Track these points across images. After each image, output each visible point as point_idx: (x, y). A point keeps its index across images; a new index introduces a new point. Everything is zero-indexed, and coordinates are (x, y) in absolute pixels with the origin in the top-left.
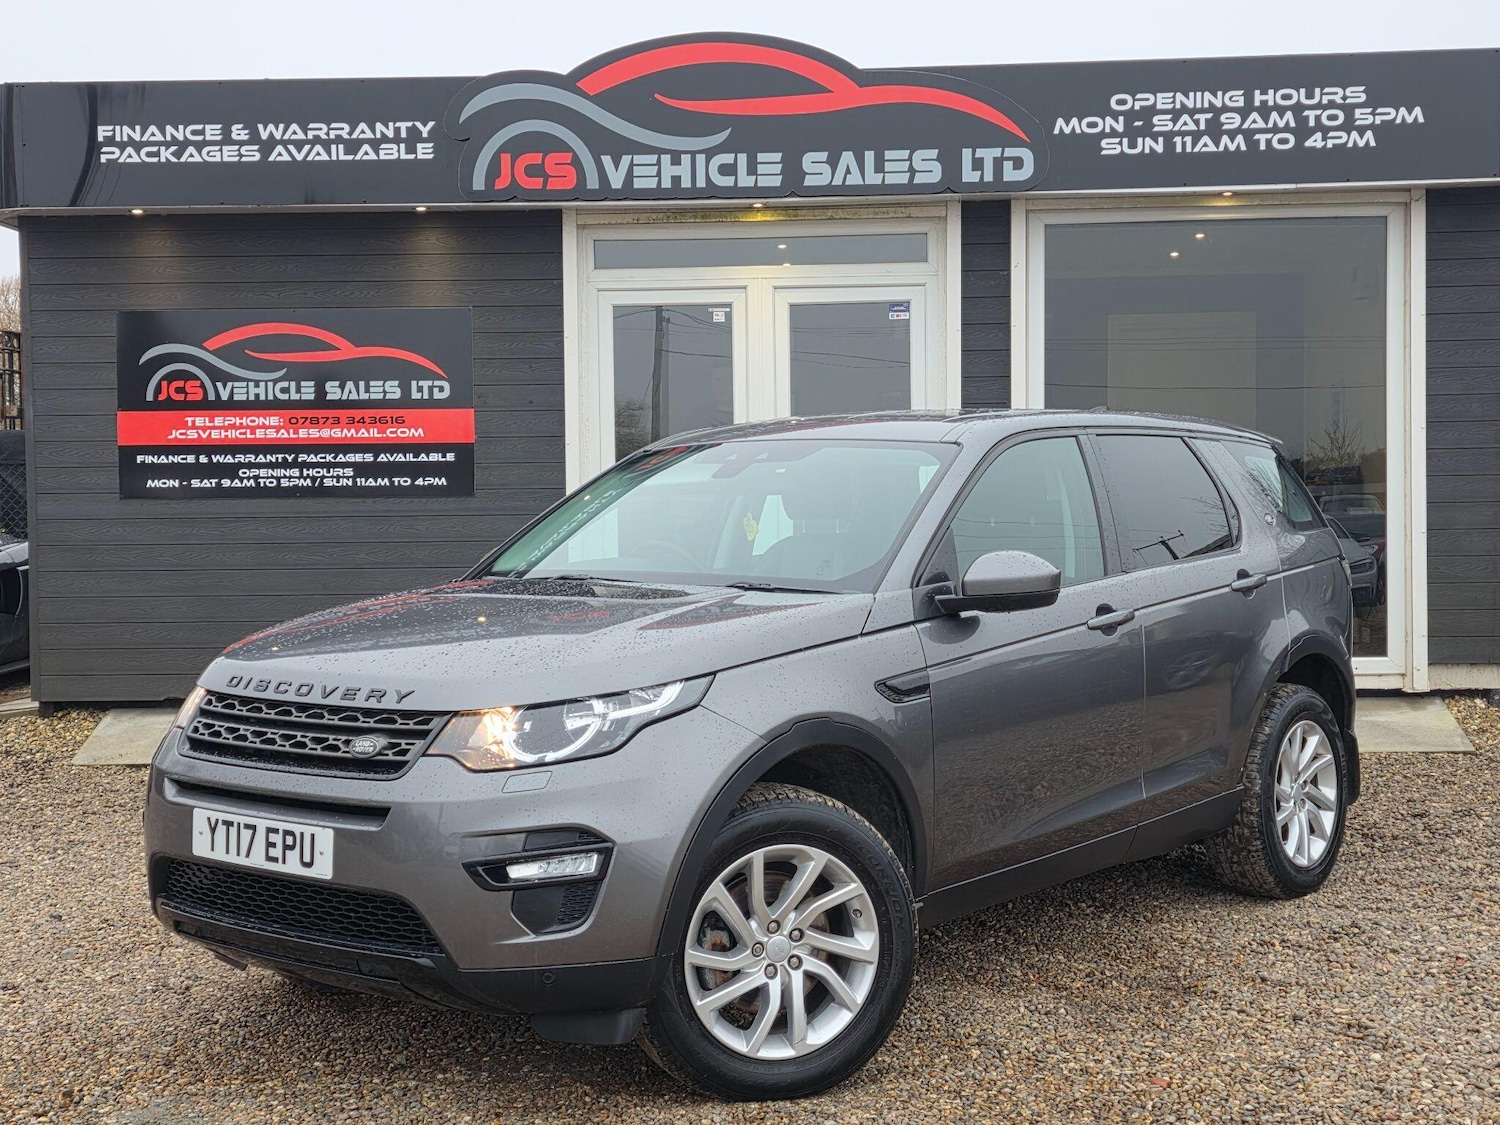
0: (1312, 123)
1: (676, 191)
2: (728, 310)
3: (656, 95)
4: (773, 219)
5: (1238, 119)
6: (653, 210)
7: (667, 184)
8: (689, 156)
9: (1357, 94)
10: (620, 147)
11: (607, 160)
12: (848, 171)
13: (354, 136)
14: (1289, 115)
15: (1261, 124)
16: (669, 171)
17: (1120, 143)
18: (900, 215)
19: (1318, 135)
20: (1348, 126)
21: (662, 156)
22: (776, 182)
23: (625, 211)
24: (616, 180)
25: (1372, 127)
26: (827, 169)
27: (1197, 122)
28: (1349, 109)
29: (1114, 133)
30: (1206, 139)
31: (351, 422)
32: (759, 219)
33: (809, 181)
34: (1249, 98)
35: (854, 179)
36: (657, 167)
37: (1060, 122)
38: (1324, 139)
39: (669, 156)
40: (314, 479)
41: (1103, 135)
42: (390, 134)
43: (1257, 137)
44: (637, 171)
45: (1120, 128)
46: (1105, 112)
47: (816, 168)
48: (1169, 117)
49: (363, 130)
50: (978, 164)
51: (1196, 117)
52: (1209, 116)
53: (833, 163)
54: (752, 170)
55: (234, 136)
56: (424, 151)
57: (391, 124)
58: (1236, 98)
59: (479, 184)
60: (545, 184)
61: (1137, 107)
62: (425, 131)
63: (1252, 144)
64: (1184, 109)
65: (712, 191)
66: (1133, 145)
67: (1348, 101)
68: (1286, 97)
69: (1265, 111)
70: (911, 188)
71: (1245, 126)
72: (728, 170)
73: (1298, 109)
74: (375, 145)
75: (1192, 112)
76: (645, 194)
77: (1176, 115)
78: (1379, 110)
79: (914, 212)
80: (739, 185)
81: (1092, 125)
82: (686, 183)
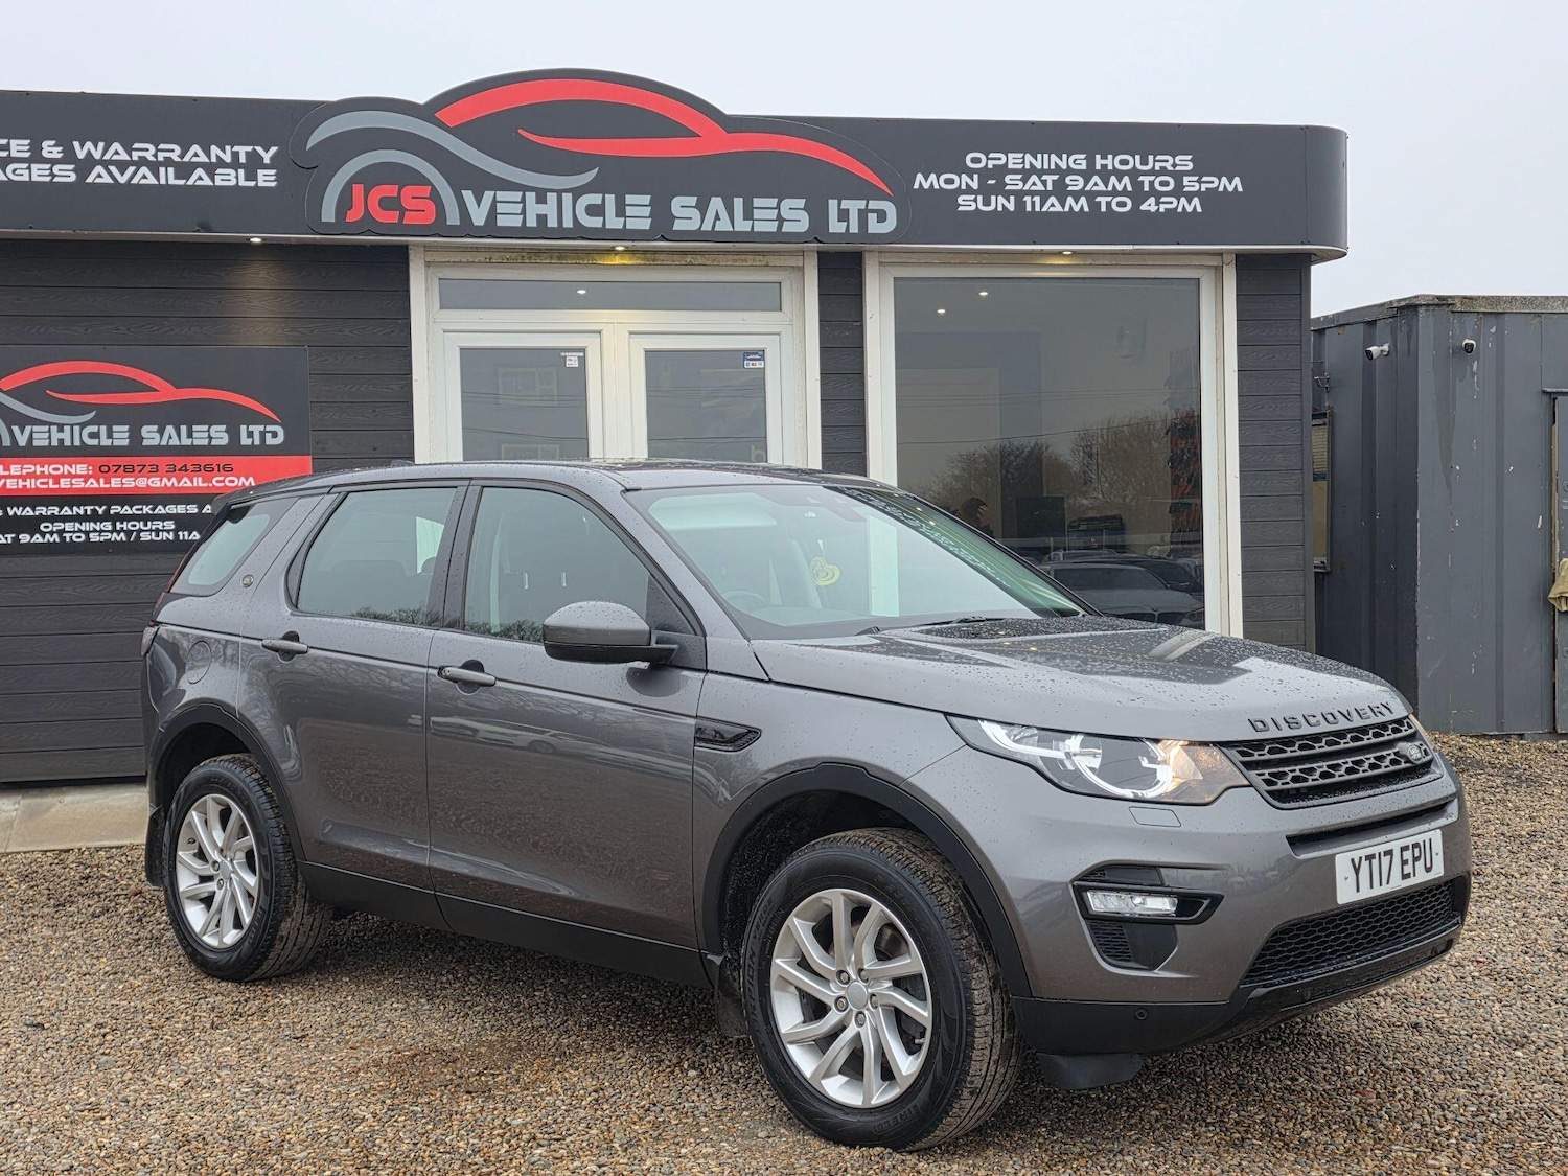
0: (1146, 189)
1: (542, 230)
2: (582, 354)
3: (520, 131)
4: (631, 263)
5: (1081, 181)
6: (507, 249)
7: (532, 222)
8: (555, 194)
9: (1185, 162)
10: (484, 183)
11: (468, 195)
12: (717, 217)
13: (186, 159)
14: (1126, 179)
15: (1101, 187)
16: (534, 209)
17: (975, 200)
18: (758, 264)
19: (1152, 200)
20: (1178, 192)
21: (527, 193)
22: (645, 225)
23: (476, 249)
24: (479, 217)
25: (1198, 193)
26: (696, 214)
27: (1044, 183)
28: (1178, 176)
29: (969, 190)
30: (1052, 199)
31: (172, 471)
32: (617, 262)
33: (678, 226)
34: (1091, 162)
35: (724, 225)
36: (521, 205)
37: (920, 177)
38: (1158, 203)
39: (534, 194)
40: (129, 533)
41: (959, 191)
42: (227, 158)
43: (1098, 199)
44: (500, 208)
45: (975, 185)
46: (962, 169)
47: (685, 213)
48: (1020, 176)
49: (196, 153)
50: (844, 215)
51: (1044, 177)
52: (1056, 177)
53: (702, 207)
54: (620, 212)
55: (45, 153)
56: (266, 179)
57: (228, 148)
58: (1079, 161)
59: (328, 214)
60: (402, 217)
61: (990, 166)
62: (267, 157)
63: (1095, 206)
64: (1033, 170)
65: (580, 232)
66: (987, 203)
67: (1178, 168)
68: (1124, 162)
69: (1105, 175)
70: (779, 236)
71: (1087, 188)
72: (596, 211)
73: (1134, 174)
74: (210, 169)
75: (1040, 173)
76: (509, 233)
77: (1026, 174)
78: (1204, 179)
79: (773, 260)
80: (607, 227)
81: (950, 181)
82: (552, 223)
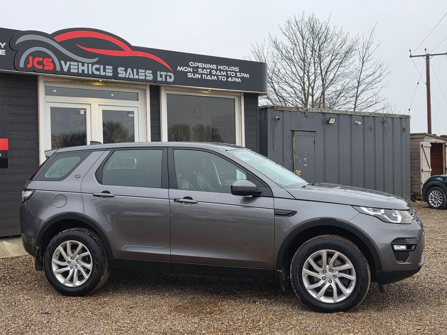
0: (229, 75)
1: (83, 74)
2: (85, 110)
3: (77, 45)
5: (215, 72)
7: (80, 72)
8: (87, 64)
9: (237, 69)
10: (67, 59)
11: (63, 62)
12: (130, 74)
14: (225, 72)
15: (219, 74)
16: (81, 68)
17: (192, 75)
18: (134, 87)
19: (230, 78)
20: (236, 77)
21: (79, 63)
22: (111, 75)
24: (66, 69)
25: (240, 77)
26: (124, 72)
27: (207, 71)
28: (236, 72)
29: (190, 72)
30: (209, 76)
32: (97, 84)
33: (120, 75)
34: (217, 67)
35: (131, 76)
36: (77, 66)
37: (179, 67)
38: (232, 79)
39: (81, 63)
41: (188, 72)
43: (219, 77)
44: (72, 67)
45: (191, 71)
46: (188, 66)
47: (121, 72)
48: (202, 69)
50: (161, 76)
51: (207, 70)
52: (210, 70)
53: (126, 71)
54: (104, 70)
56: (2, 52)
58: (214, 66)
59: (22, 65)
60: (43, 67)
61: (195, 66)
62: (2, 46)
63: (218, 78)
64: (204, 68)
65: (93, 75)
66: (194, 76)
68: (224, 68)
69: (220, 71)
70: (145, 80)
71: (217, 74)
72: (98, 69)
73: (227, 71)
75: (206, 69)
76: (74, 74)
78: (241, 74)
79: (138, 87)
80: (101, 74)
81: (186, 69)
82: (86, 72)
